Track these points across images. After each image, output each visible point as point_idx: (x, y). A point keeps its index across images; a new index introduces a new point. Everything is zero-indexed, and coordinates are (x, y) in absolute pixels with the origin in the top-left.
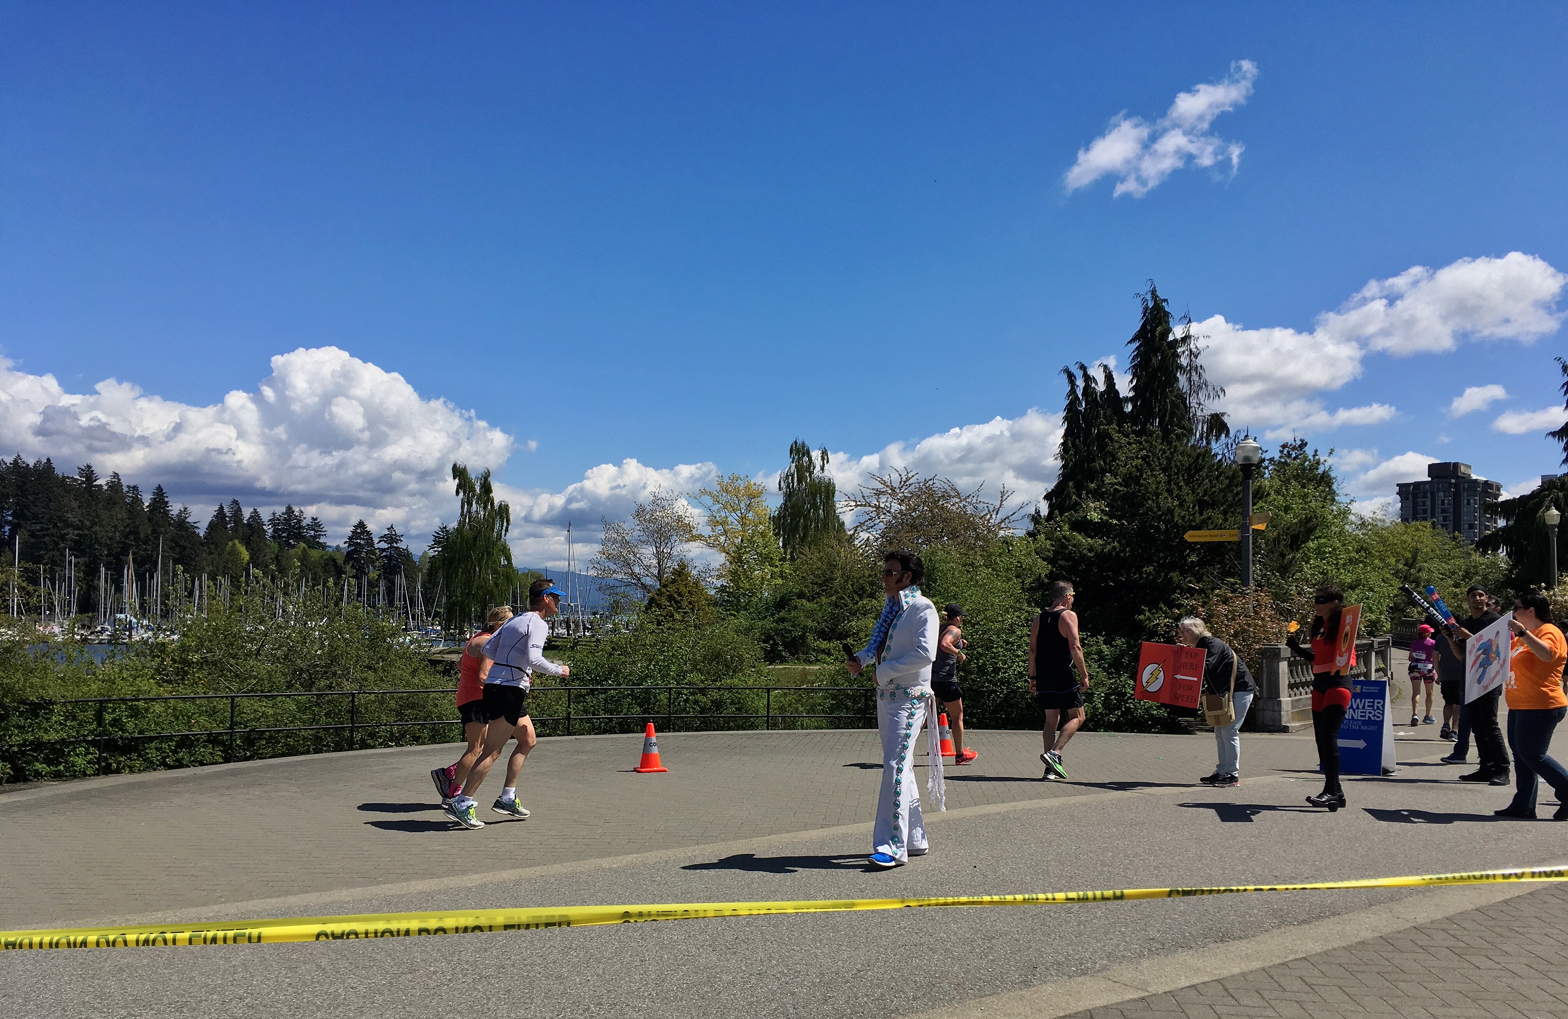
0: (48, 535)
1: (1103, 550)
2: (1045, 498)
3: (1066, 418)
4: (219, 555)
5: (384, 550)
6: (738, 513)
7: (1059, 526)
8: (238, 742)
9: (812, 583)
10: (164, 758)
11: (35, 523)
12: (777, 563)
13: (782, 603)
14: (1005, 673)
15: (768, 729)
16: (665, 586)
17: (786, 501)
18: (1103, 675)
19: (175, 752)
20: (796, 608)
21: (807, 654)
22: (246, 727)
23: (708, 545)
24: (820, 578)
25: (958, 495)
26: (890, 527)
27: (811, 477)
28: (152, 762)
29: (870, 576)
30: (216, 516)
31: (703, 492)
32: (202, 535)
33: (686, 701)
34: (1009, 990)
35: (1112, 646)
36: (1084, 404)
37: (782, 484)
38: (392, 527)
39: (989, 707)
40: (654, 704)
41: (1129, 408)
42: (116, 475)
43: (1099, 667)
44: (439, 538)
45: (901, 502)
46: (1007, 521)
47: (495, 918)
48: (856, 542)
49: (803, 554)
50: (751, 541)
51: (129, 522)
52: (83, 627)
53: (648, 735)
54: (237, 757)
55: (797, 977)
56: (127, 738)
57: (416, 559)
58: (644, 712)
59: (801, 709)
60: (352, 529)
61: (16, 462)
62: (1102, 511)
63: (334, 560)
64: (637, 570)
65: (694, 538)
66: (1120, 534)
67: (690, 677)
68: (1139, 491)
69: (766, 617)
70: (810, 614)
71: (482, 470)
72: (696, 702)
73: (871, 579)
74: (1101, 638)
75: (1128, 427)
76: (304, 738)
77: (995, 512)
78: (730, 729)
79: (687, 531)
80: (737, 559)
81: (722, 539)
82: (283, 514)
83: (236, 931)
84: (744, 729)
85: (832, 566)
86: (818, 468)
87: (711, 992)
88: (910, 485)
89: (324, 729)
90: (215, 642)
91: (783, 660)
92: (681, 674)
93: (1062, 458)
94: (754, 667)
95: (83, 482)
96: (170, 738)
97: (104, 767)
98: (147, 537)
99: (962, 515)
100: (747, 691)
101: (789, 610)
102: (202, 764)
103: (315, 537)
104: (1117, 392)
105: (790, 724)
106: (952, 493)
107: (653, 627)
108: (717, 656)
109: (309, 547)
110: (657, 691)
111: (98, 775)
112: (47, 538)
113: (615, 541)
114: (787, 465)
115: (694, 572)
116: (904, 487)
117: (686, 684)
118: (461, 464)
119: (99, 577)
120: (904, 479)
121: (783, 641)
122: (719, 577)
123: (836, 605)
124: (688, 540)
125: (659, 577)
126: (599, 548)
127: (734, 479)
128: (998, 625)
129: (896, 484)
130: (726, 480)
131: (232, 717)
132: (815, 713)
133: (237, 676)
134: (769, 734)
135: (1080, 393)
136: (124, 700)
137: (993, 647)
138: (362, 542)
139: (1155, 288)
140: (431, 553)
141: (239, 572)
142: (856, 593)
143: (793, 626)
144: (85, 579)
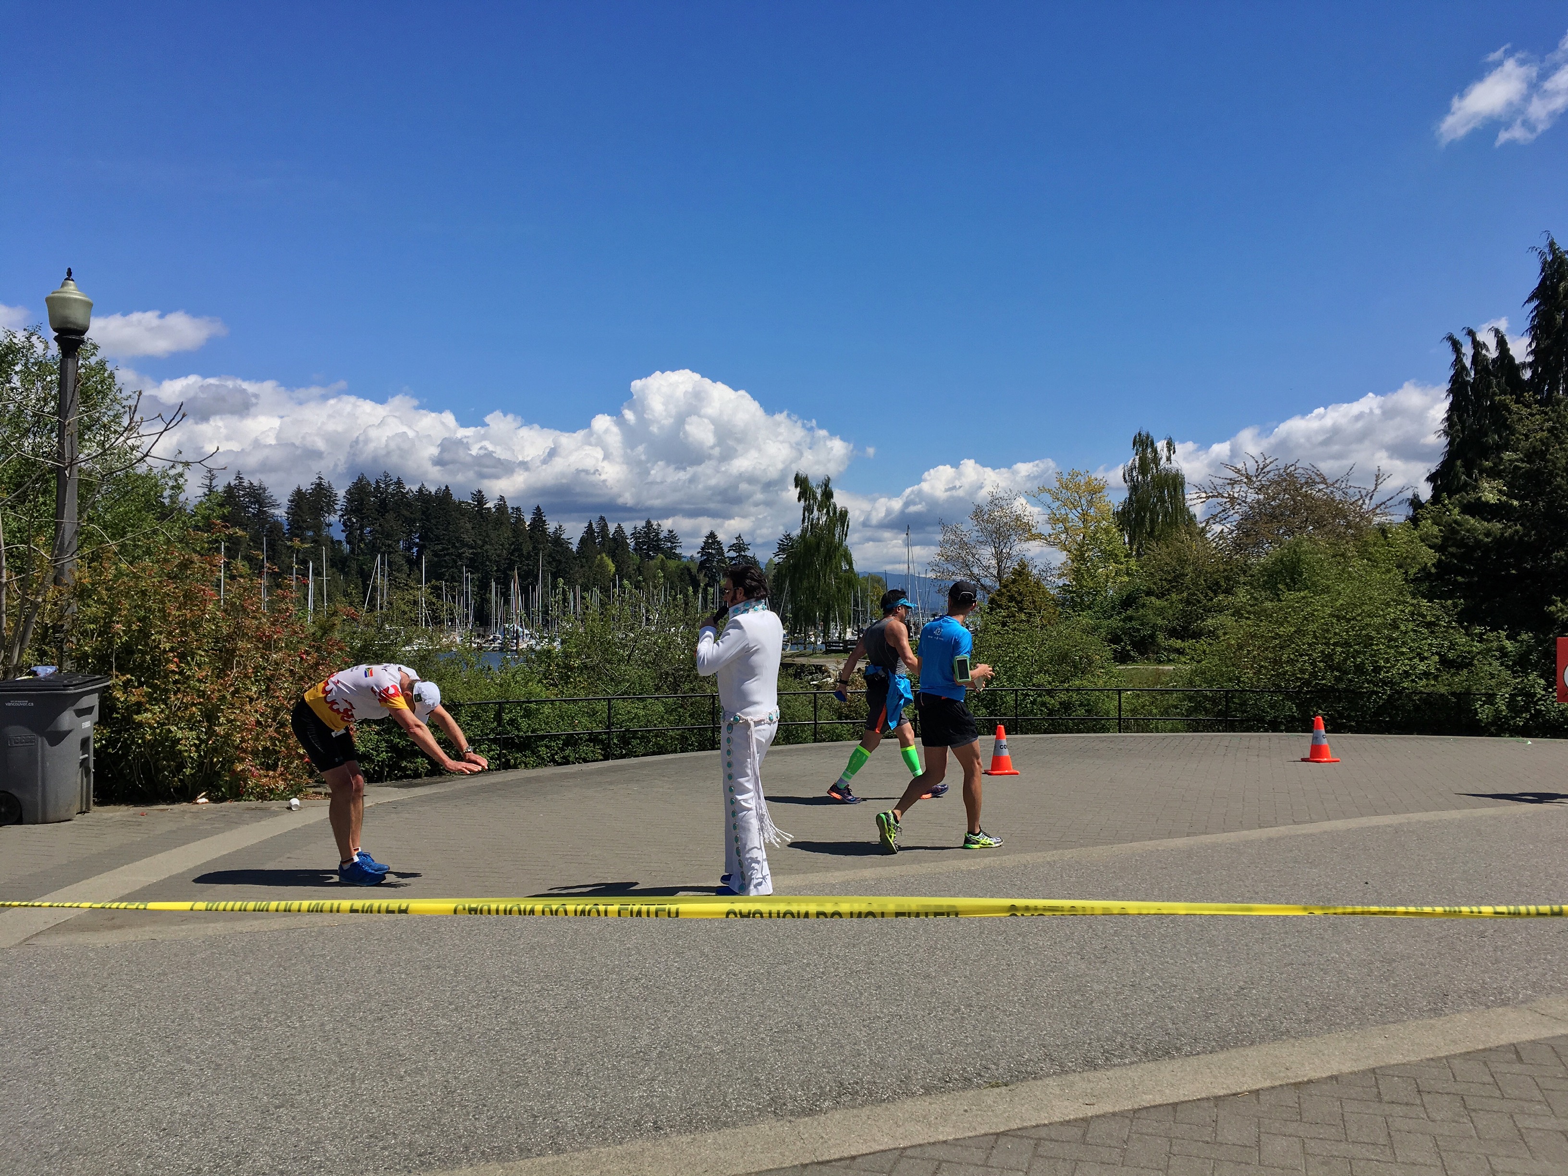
0: (448, 554)
1: (1502, 534)
2: (1428, 479)
3: (1450, 391)
4: (590, 567)
5: (733, 559)
6: (1079, 509)
7: (1448, 510)
8: (615, 741)
9: (1161, 580)
10: (553, 755)
11: (438, 544)
12: (1123, 560)
13: (1128, 601)
14: (1387, 672)
15: (1120, 732)
16: (1005, 586)
17: (1131, 495)
18: (1506, 674)
19: (562, 750)
20: (1144, 605)
21: (1157, 653)
22: (621, 727)
23: (1049, 544)
24: (1169, 573)
25: (1324, 481)
26: (1246, 518)
27: (1157, 468)
28: (543, 758)
29: (1225, 570)
30: (586, 532)
31: (1042, 490)
32: (574, 550)
33: (1033, 703)
34: (1416, 1018)
35: (1517, 641)
36: (1472, 373)
37: (1127, 476)
38: (740, 536)
39: (1370, 709)
40: (1000, 706)
41: (1527, 374)
42: (502, 498)
43: (1502, 664)
44: (783, 545)
45: (1259, 490)
46: (1383, 506)
47: (886, 905)
48: (1208, 535)
49: (1150, 549)
50: (1094, 538)
51: (514, 540)
52: (479, 636)
53: (999, 738)
54: (615, 755)
55: (1174, 991)
56: (522, 737)
57: (763, 567)
58: (991, 714)
59: (1154, 711)
60: (704, 539)
61: (420, 490)
62: (1500, 491)
63: (689, 570)
64: (976, 570)
65: (1034, 537)
66: (1521, 516)
67: (1038, 679)
68: (1546, 467)
69: (1112, 616)
70: (1161, 612)
71: (822, 479)
72: (1044, 704)
73: (1226, 573)
74: (1503, 634)
75: (1530, 396)
76: (672, 738)
77: (1368, 497)
78: (1079, 731)
79: (1025, 530)
80: (1080, 557)
81: (1063, 536)
82: (643, 528)
83: (656, 906)
84: (1095, 732)
85: (1182, 562)
86: (1164, 459)
87: (1083, 1001)
88: (1269, 472)
89: (689, 729)
90: (593, 649)
91: (1134, 661)
92: (1029, 676)
93: (1446, 433)
94: (1103, 668)
95: (476, 506)
96: (556, 737)
97: (504, 763)
98: (529, 553)
99: (1330, 502)
100: (1097, 693)
101: (1137, 608)
102: (585, 761)
103: (671, 548)
104: (1512, 359)
105: (1143, 727)
106: (1318, 480)
107: (998, 628)
108: (1064, 658)
109: (667, 558)
110: (1004, 693)
111: (499, 770)
112: (447, 557)
113: (953, 543)
114: (1132, 458)
115: (1035, 572)
116: (1262, 475)
117: (1034, 685)
118: (803, 473)
119: (491, 591)
120: (1261, 466)
121: (1132, 641)
122: (1060, 576)
123: (1188, 602)
124: (1028, 540)
125: (999, 577)
126: (938, 550)
127: (1074, 475)
128: (1378, 621)
129: (1252, 471)
130: (1066, 476)
131: (609, 717)
132: (1169, 715)
133: (612, 679)
134: (1122, 737)
135: (1468, 362)
136: (519, 703)
137: (1372, 645)
138: (713, 552)
139: (1552, 240)
140: (776, 560)
141: (607, 584)
142: (1210, 588)
143: (1142, 625)
144: (479, 593)
